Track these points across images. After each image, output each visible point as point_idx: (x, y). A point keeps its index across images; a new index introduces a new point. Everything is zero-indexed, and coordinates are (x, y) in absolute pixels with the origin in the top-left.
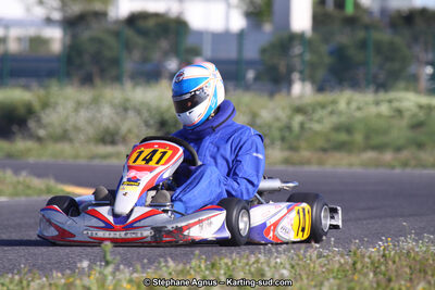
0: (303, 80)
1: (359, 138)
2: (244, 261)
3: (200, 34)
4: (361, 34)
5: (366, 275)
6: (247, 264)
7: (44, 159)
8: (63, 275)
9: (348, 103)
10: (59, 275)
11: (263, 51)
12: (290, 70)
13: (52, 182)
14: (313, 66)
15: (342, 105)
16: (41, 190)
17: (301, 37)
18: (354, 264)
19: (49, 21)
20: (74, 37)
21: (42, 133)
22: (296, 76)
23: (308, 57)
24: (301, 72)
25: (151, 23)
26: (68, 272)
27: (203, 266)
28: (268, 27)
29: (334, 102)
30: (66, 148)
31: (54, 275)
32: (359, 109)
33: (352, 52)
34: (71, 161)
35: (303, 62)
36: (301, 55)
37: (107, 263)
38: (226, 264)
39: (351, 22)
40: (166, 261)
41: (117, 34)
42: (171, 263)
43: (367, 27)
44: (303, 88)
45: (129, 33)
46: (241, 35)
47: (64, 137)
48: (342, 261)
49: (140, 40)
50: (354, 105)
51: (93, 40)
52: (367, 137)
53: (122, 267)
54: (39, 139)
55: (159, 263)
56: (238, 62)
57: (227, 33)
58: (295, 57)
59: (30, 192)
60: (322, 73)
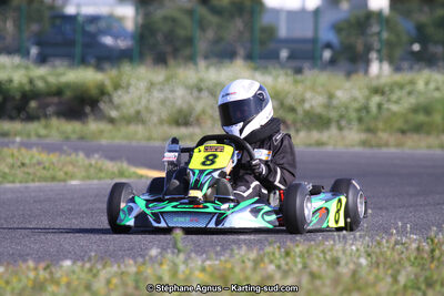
0: (381, 60)
1: (438, 118)
2: (320, 248)
3: (276, 12)
4: (440, 12)
6: (322, 251)
7: (117, 141)
8: (136, 262)
9: (427, 84)
10: (131, 262)
12: (369, 49)
13: (125, 165)
14: (390, 45)
15: (421, 85)
16: (113, 173)
17: (379, 14)
18: (433, 251)
20: (147, 15)
21: (114, 114)
22: (373, 55)
23: (385, 35)
24: (379, 51)
26: (140, 259)
27: (277, 253)
28: (345, 5)
29: (412, 82)
30: (140, 128)
31: (126, 262)
32: (437, 89)
33: (430, 30)
34: (144, 143)
35: (380, 41)
36: (379, 33)
37: (179, 251)
38: (301, 252)
40: (240, 249)
41: (190, 13)
44: (381, 68)
45: (203, 11)
46: (317, 12)
47: (137, 118)
49: (214, 19)
50: (432, 86)
51: (165, 19)
53: (193, 255)
54: (112, 121)
55: (232, 250)
56: (314, 41)
57: (303, 11)
58: (372, 35)
59: (103, 175)
60: (400, 51)
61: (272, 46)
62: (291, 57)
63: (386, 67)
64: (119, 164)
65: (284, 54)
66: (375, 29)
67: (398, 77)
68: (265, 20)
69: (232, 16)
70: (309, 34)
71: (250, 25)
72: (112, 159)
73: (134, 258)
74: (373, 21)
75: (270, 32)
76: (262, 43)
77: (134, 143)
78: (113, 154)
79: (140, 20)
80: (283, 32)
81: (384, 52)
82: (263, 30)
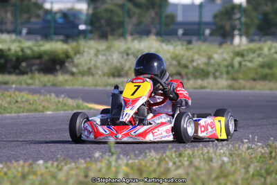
0: (241, 35)
3: (176, 5)
6: (202, 153)
7: (76, 87)
8: (85, 161)
9: (270, 49)
10: (83, 161)
11: (215, 16)
12: (233, 28)
13: (80, 102)
14: (247, 26)
15: (266, 50)
16: (73, 107)
17: (240, 6)
18: (271, 153)
20: (95, 9)
21: (74, 70)
22: (236, 32)
23: (243, 20)
24: (239, 30)
26: (89, 159)
27: (174, 155)
28: (219, 1)
29: (260, 49)
30: (90, 79)
31: (80, 160)
32: (276, 52)
33: (272, 16)
34: (93, 88)
35: (241, 23)
36: (239, 19)
37: (112, 154)
38: (189, 155)
41: (122, 6)
44: (241, 40)
45: (130, 5)
46: (201, 6)
47: (89, 72)
48: (263, 151)
49: (137, 11)
50: (273, 51)
51: (106, 10)
53: (121, 156)
54: (73, 74)
55: (146, 153)
56: (199, 23)
57: (193, 5)
58: (236, 20)
59: (66, 108)
60: (253, 30)
61: (172, 27)
62: (184, 34)
63: (244, 39)
64: (77, 101)
65: (180, 32)
66: (237, 16)
67: (252, 46)
68: (169, 11)
69: (148, 9)
70: (196, 19)
71: (159, 14)
72: (72, 98)
73: (84, 159)
74: (236, 11)
75: (172, 18)
76: (167, 25)
77: (86, 88)
78: (73, 95)
79: (91, 11)
80: (180, 18)
81: (243, 30)
82: (167, 17)
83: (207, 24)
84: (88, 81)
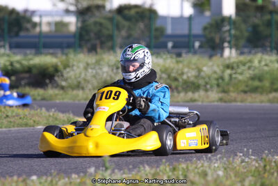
0: (230, 48)
1: (267, 84)
2: (194, 166)
3: (165, 18)
4: (267, 17)
5: (273, 174)
6: (196, 168)
7: (66, 101)
8: (79, 176)
9: (260, 62)
10: (76, 176)
11: (205, 29)
12: (223, 41)
13: (71, 116)
14: (237, 38)
15: (256, 63)
16: (64, 121)
17: (230, 18)
18: (265, 166)
19: (67, 12)
20: (84, 21)
21: (64, 84)
22: (226, 44)
23: (233, 32)
24: (229, 42)
25: (133, 12)
26: (82, 174)
27: (168, 169)
28: (207, 14)
29: (250, 61)
30: (80, 93)
31: (73, 176)
32: (266, 65)
33: (261, 28)
34: (83, 102)
35: (230, 35)
36: (229, 31)
37: (107, 169)
38: (183, 168)
39: (261, 9)
40: (144, 167)
41: (111, 19)
42: (147, 168)
43: (271, 13)
44: (231, 52)
45: (119, 18)
46: (190, 18)
47: (79, 86)
48: (257, 165)
49: (126, 24)
50: (263, 63)
51: (96, 23)
52: (272, 83)
53: (116, 171)
55: (140, 168)
56: (189, 36)
57: (181, 18)
58: (225, 32)
59: (57, 122)
60: (242, 42)
61: (162, 39)
62: (174, 47)
63: (234, 51)
64: (67, 115)
65: (170, 45)
66: (227, 28)
67: (242, 58)
68: (158, 24)
69: (137, 21)
70: (186, 32)
71: (148, 27)
72: (63, 112)
73: (78, 173)
74: (226, 23)
75: (161, 31)
76: (156, 38)
77: (77, 102)
78: (64, 109)
79: (79, 25)
80: (169, 31)
81: (233, 42)
82: (157, 30)
83: (197, 37)
84: (78, 95)
